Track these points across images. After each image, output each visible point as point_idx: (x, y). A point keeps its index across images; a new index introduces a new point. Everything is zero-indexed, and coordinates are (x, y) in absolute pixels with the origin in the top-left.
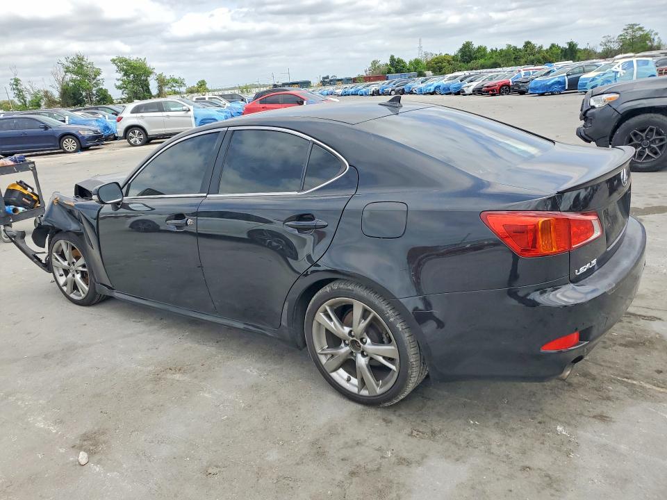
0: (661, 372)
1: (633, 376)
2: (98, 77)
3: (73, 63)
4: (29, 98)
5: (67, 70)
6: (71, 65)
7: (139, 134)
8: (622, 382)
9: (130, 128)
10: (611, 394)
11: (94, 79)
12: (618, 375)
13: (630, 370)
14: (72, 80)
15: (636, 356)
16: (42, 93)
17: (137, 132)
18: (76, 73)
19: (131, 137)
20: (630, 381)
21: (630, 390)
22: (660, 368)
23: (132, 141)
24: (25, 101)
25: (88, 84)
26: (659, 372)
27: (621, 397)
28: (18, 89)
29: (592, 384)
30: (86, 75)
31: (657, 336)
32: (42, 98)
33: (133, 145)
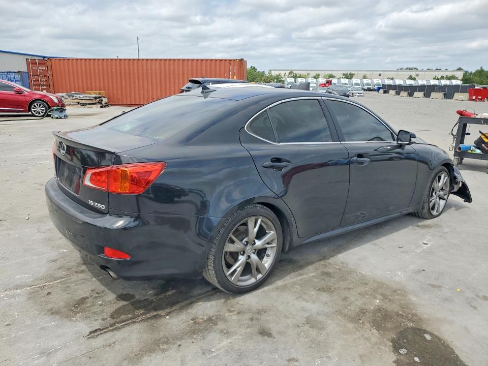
0: (48, 294)
1: (60, 284)
8: (61, 278)
10: (61, 270)
12: (67, 280)
13: (65, 285)
15: (70, 295)
20: (59, 281)
21: (55, 277)
22: (50, 296)
26: (49, 294)
27: (55, 272)
29: (75, 269)
31: (74, 319)
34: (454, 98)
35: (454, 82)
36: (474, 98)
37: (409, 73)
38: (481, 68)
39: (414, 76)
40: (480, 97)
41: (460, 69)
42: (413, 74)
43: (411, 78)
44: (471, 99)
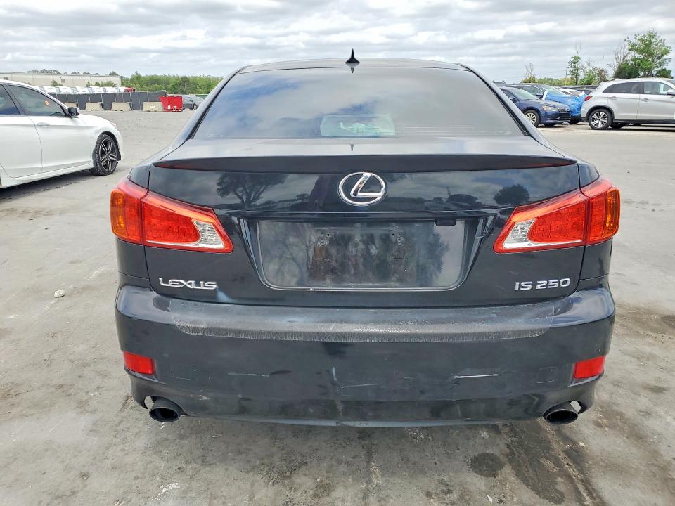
2: (665, 57)
3: (642, 40)
4: (582, 76)
5: (633, 48)
6: (638, 42)
7: (604, 117)
9: (595, 109)
11: (659, 58)
14: (634, 59)
16: (596, 72)
17: (602, 114)
18: (641, 51)
19: (594, 119)
23: (594, 123)
24: (577, 79)
25: (651, 64)
28: (575, 67)
30: (651, 54)
32: (594, 77)
33: (593, 128)
34: (144, 110)
35: (110, 90)
36: (169, 107)
37: (52, 78)
38: (136, 72)
39: (59, 82)
40: (175, 107)
41: (113, 74)
42: (57, 79)
43: (55, 84)
44: (166, 110)
